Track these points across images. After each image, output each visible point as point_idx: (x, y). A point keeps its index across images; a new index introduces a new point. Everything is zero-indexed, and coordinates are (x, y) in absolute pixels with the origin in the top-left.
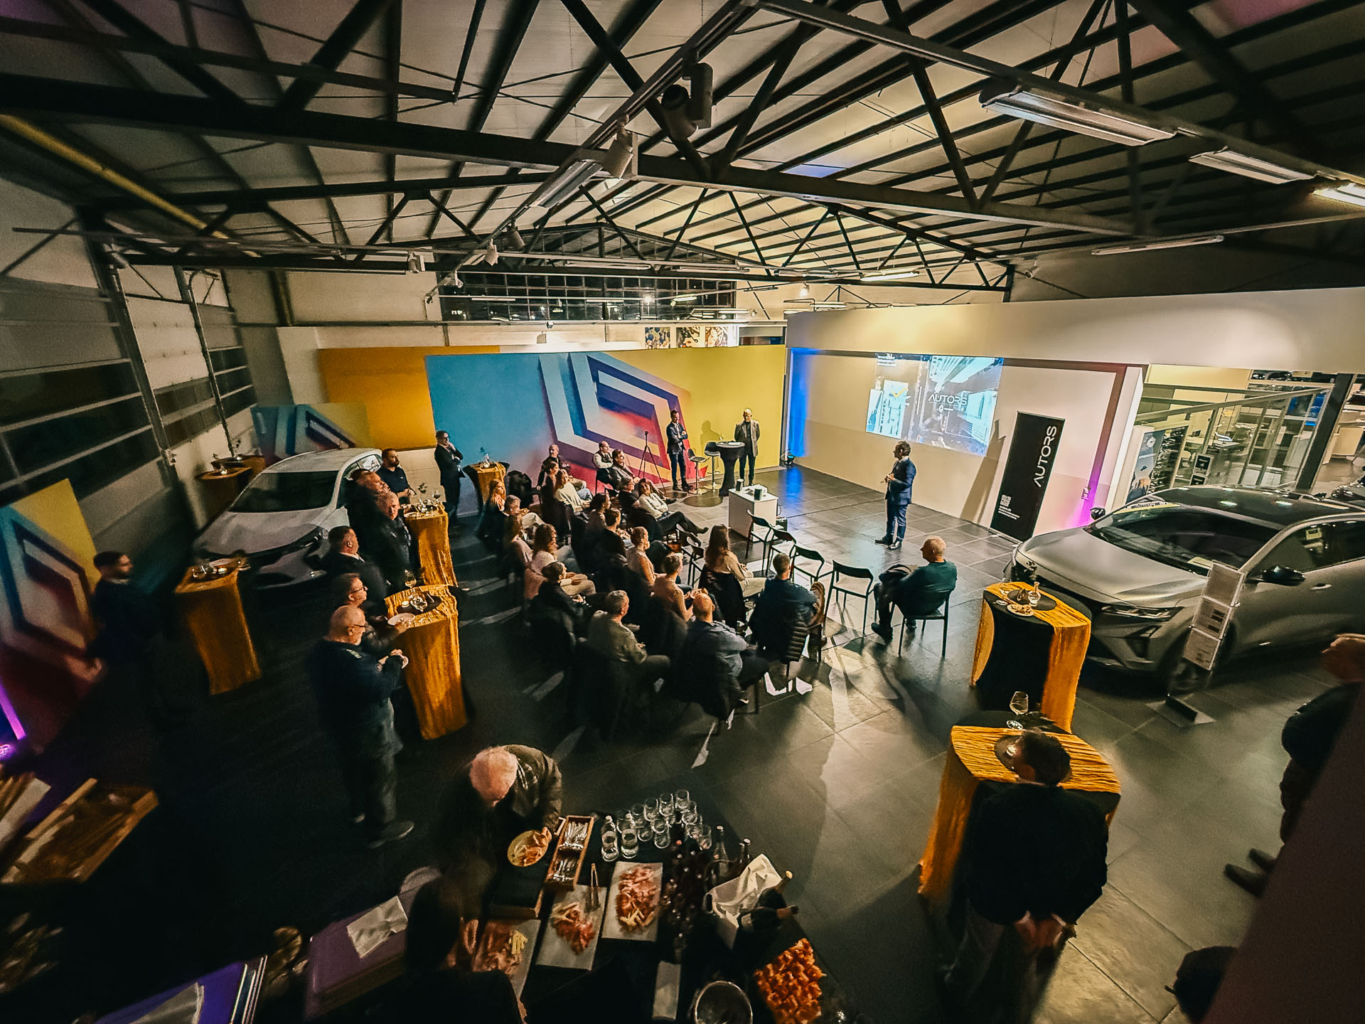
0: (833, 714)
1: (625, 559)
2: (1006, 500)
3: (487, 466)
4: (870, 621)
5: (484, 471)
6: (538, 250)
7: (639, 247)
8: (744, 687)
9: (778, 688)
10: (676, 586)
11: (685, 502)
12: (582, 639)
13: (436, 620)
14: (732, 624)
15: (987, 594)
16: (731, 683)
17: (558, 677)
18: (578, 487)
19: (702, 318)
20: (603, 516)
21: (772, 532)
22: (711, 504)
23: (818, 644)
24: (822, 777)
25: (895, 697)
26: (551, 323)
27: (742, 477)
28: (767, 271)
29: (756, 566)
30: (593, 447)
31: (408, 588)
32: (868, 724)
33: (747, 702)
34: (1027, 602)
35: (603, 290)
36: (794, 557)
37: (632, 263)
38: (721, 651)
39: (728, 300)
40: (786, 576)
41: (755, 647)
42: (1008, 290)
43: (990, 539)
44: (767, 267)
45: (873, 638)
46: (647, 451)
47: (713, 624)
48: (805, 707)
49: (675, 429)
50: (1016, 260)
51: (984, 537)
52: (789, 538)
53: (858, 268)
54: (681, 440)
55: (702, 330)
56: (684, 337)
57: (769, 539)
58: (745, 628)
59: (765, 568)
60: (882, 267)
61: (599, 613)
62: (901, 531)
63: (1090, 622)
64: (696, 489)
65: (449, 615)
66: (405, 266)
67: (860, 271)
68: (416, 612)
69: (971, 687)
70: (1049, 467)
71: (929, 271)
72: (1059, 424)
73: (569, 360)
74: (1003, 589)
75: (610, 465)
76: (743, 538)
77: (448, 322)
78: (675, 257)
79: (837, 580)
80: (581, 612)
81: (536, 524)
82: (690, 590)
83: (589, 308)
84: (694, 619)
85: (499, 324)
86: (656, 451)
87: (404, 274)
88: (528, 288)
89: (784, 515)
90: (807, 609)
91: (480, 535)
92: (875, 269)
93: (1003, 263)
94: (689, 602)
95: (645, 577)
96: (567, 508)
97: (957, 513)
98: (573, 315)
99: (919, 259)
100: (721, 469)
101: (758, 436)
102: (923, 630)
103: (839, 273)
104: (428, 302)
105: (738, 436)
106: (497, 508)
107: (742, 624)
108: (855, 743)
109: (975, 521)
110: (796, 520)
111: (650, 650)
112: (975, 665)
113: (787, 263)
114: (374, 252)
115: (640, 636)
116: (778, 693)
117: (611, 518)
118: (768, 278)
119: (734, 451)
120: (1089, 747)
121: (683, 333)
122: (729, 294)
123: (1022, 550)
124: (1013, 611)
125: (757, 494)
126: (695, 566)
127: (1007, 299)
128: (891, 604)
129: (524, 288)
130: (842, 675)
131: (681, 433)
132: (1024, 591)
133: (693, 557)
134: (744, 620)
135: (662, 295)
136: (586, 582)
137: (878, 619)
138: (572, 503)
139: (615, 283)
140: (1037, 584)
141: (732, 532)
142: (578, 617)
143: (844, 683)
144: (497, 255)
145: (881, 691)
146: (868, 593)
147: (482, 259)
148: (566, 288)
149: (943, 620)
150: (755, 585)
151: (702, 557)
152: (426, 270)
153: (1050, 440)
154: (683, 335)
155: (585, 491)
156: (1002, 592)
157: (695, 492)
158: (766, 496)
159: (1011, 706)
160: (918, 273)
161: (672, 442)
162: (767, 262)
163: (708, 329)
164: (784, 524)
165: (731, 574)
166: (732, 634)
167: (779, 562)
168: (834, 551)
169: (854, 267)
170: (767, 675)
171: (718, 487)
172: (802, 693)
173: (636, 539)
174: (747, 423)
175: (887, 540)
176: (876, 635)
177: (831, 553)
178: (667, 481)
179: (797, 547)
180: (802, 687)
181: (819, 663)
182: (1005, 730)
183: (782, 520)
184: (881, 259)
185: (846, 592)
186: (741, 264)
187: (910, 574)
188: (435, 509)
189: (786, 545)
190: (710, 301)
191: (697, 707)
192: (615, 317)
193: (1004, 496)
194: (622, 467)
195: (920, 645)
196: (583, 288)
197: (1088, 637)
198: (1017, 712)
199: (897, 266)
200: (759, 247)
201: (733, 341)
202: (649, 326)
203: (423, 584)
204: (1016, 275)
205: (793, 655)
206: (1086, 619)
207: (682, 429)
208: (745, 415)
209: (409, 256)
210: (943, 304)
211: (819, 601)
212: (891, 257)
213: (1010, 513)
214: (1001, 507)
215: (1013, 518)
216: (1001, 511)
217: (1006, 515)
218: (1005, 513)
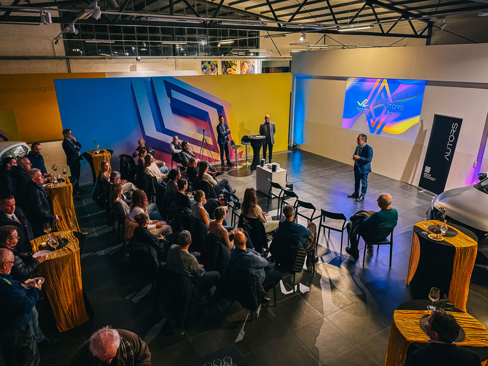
0: (322, 305)
1: (191, 211)
2: (428, 169)
3: (98, 152)
4: (345, 246)
5: (96, 155)
6: (129, 10)
7: (196, 9)
8: (267, 289)
9: (288, 290)
10: (223, 227)
11: (229, 173)
12: (163, 263)
13: (66, 254)
14: (259, 250)
15: (415, 227)
16: (258, 287)
17: (148, 288)
18: (160, 166)
19: (238, 55)
20: (176, 184)
21: (283, 192)
22: (246, 175)
23: (313, 261)
24: (316, 345)
25: (361, 293)
26: (139, 58)
27: (265, 157)
28: (279, 24)
29: (274, 213)
30: (169, 139)
31: (46, 233)
32: (344, 310)
33: (269, 299)
34: (439, 232)
35: (173, 36)
36: (297, 207)
37: (192, 19)
38: (252, 267)
39: (255, 43)
40: (292, 219)
41: (274, 264)
42: (428, 37)
43: (419, 194)
44: (279, 22)
45: (347, 256)
46: (205, 141)
47: (246, 251)
48: (305, 301)
49: (222, 128)
50: (433, 19)
51: (415, 192)
52: (294, 195)
53: (336, 23)
54: (226, 134)
55: (238, 63)
56: (227, 67)
57: (282, 196)
58: (267, 252)
59: (279, 214)
60: (351, 23)
61: (174, 246)
62: (364, 189)
63: (476, 243)
64: (236, 166)
65: (74, 251)
66: (38, 20)
67: (338, 25)
68: (52, 249)
69: (407, 286)
70: (453, 148)
71: (380, 25)
72: (459, 121)
73: (152, 82)
74: (425, 225)
75: (180, 151)
76: (266, 196)
77: (69, 57)
78: (219, 15)
79: (324, 221)
80: (162, 245)
81: (132, 190)
82: (232, 229)
83: (164, 48)
84: (235, 247)
85: (104, 58)
86: (210, 141)
87: (39, 25)
88: (123, 35)
89: (290, 181)
90: (305, 239)
91: (94, 198)
92: (346, 24)
93: (425, 20)
94: (231, 237)
95: (204, 222)
96: (153, 179)
97: (399, 178)
98: (154, 52)
99: (373, 17)
100: (251, 153)
101: (274, 132)
102: (378, 251)
103: (324, 26)
104: (56, 43)
105: (262, 132)
106: (105, 180)
107: (265, 250)
108: (337, 322)
109: (409, 183)
110: (299, 184)
111: (207, 268)
112: (409, 271)
113: (291, 19)
114: (16, 10)
115: (200, 259)
116: (288, 293)
117: (181, 185)
118: (279, 29)
119: (260, 141)
120: (476, 320)
121: (226, 65)
122: (255, 39)
123: (437, 201)
124: (431, 238)
125: (274, 168)
126: (236, 214)
127: (428, 43)
128: (358, 235)
129: (120, 34)
130: (328, 281)
131: (226, 130)
132: (438, 226)
133: (234, 209)
134: (266, 247)
135: (211, 40)
136: (165, 226)
137: (350, 245)
138: (156, 176)
139: (181, 32)
140: (446, 221)
141: (259, 192)
142: (161, 249)
143: (329, 286)
144: (100, 13)
145: (352, 290)
146: (343, 229)
147: (90, 15)
148: (149, 35)
149: (389, 245)
150: (273, 225)
151: (239, 208)
152: (53, 22)
153: (454, 132)
154: (226, 66)
155: (165, 168)
156: (425, 226)
157: (236, 168)
158: (280, 170)
159: (430, 297)
160: (373, 26)
161: (220, 136)
162: (278, 18)
163: (242, 62)
164: (291, 186)
165: (258, 219)
166: (259, 257)
167: (287, 211)
168: (321, 203)
169: (333, 22)
170: (281, 282)
171: (249, 164)
172: (303, 292)
173: (197, 198)
174: (267, 123)
175: (355, 196)
176: (349, 255)
177: (320, 204)
178: (218, 161)
179: (299, 201)
180: (303, 288)
181: (313, 274)
182: (426, 311)
183: (289, 184)
184: (350, 17)
185: (330, 228)
186: (262, 20)
187: (369, 216)
188: (63, 181)
189: (291, 200)
190: (243, 44)
191: (238, 304)
192: (182, 54)
193: (426, 167)
194: (188, 152)
195: (376, 261)
196: (160, 35)
197: (476, 253)
198: (433, 300)
199: (360, 22)
200: (274, 8)
201: (258, 70)
202: (204, 60)
203: (56, 231)
204: (434, 28)
205: (297, 269)
206: (474, 241)
207: (227, 127)
208: (266, 118)
209: (41, 13)
210: (389, 46)
211: (313, 234)
212: (357, 16)
213: (430, 177)
214: (425, 173)
215: (432, 180)
216: (425, 176)
217: (428, 178)
218: (427, 177)
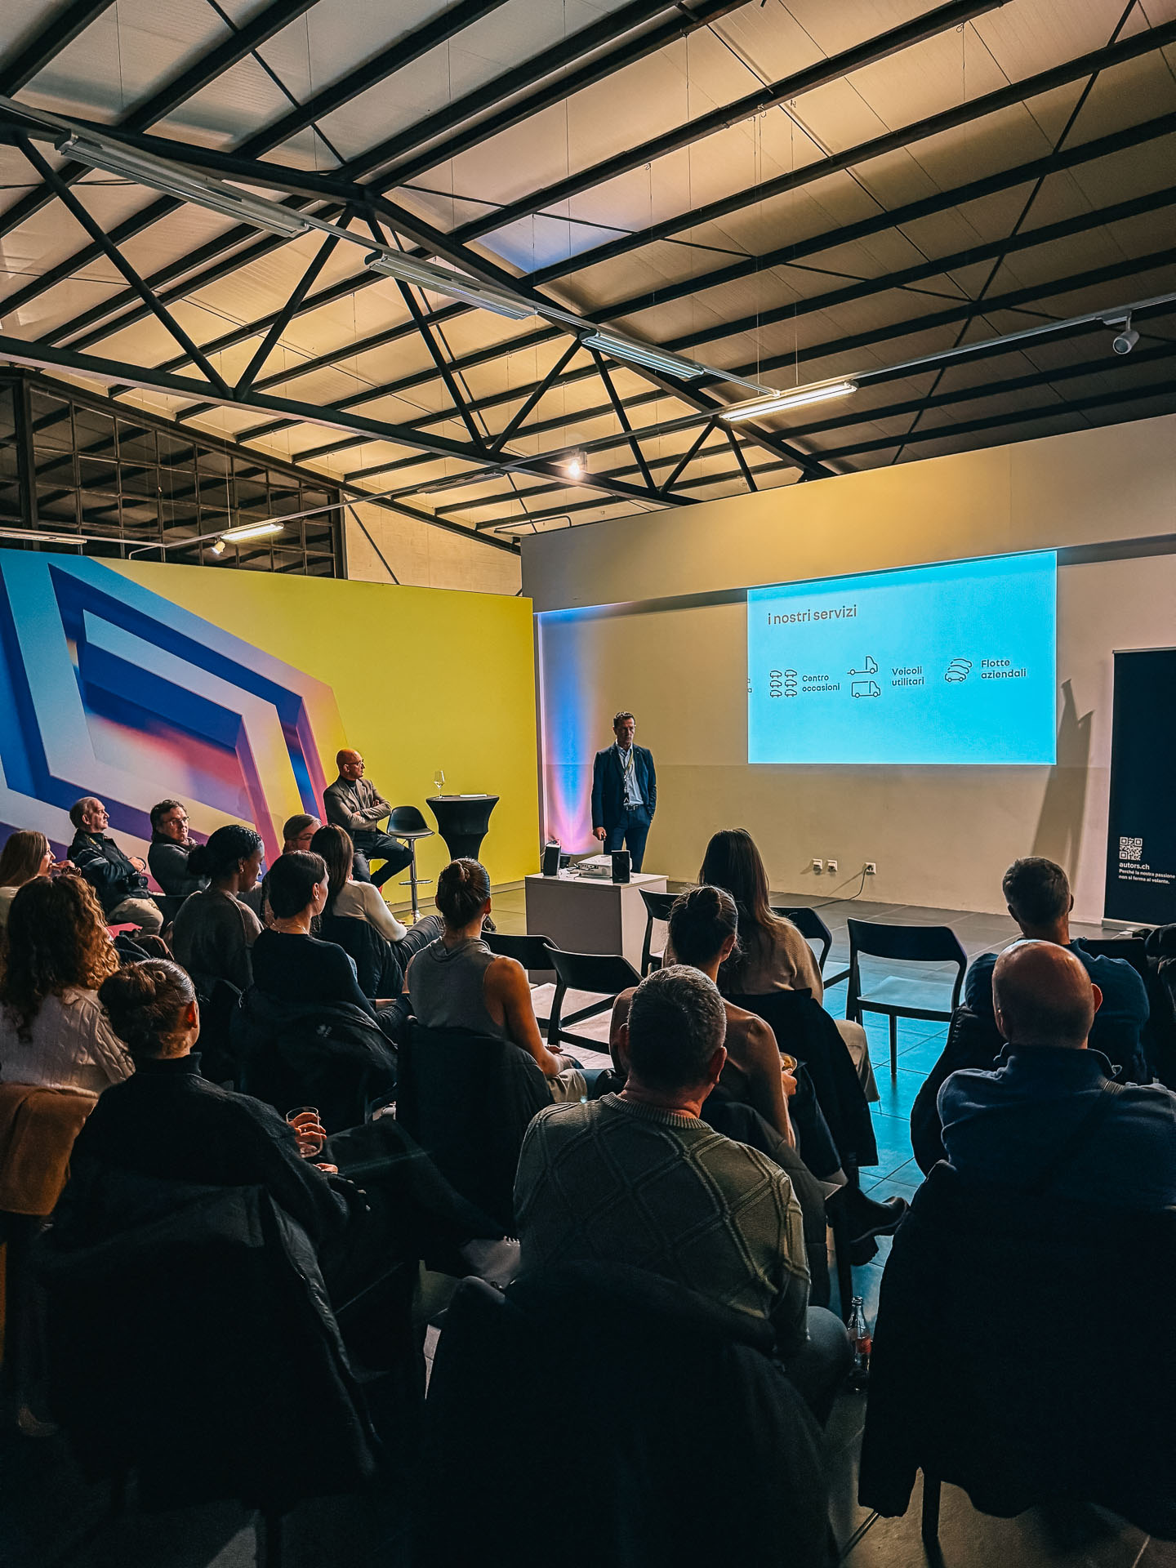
2: (1132, 848)
125: (621, 866)
193: (1123, 840)
213: (1149, 874)
214: (1121, 865)
215: (1160, 881)
216: (1125, 874)
217: (1141, 879)
218: (1137, 876)
